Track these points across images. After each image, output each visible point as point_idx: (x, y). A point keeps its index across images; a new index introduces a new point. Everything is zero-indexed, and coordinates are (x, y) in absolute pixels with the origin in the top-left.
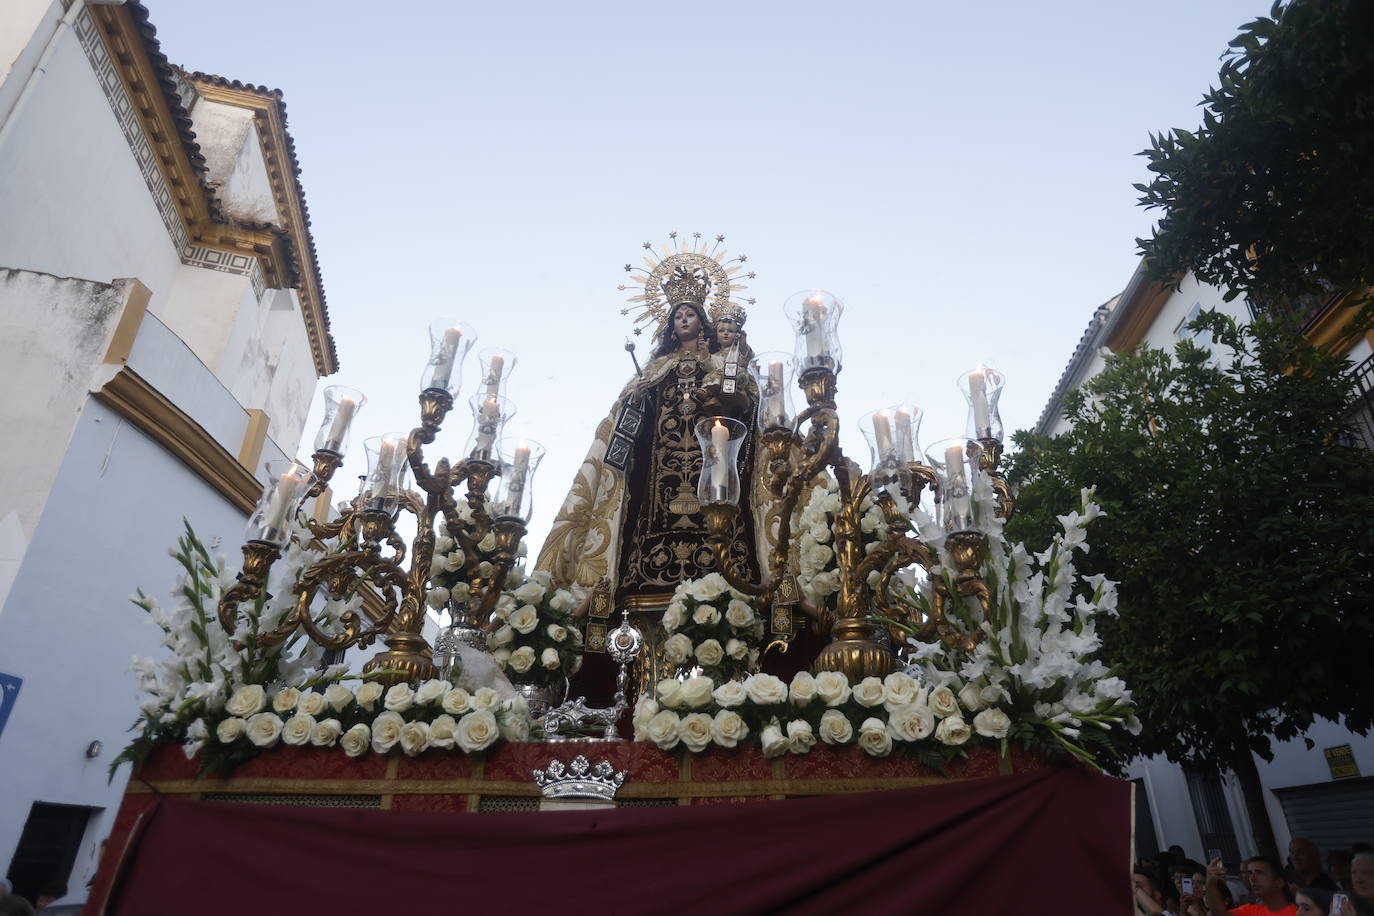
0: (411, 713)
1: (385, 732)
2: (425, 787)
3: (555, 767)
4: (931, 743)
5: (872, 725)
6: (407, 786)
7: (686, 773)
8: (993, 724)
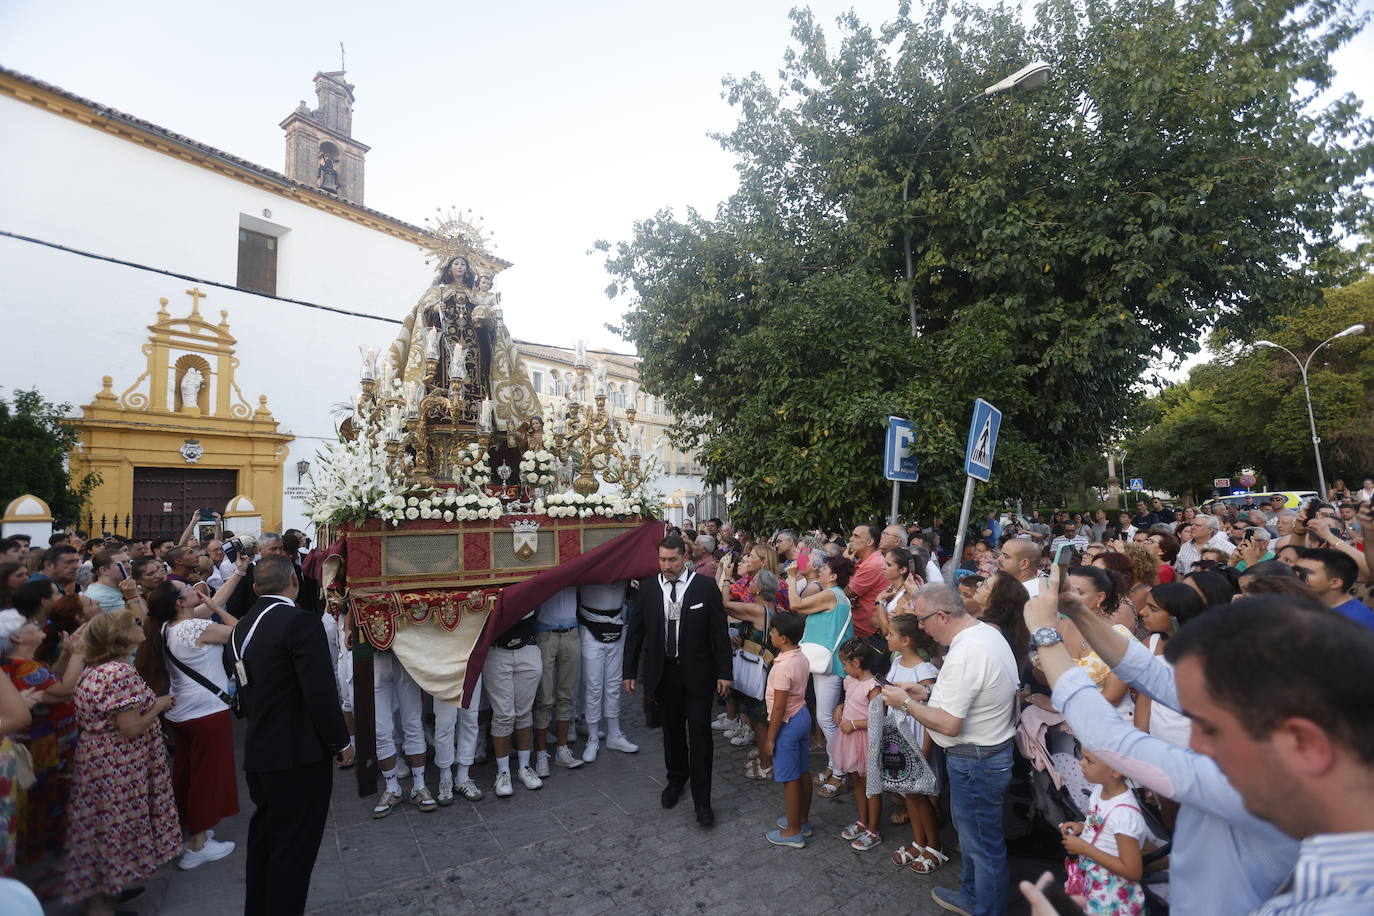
0: (468, 506)
1: (462, 513)
2: (474, 531)
3: (518, 523)
4: (623, 515)
5: (608, 509)
6: (468, 531)
7: (556, 523)
8: (637, 509)
